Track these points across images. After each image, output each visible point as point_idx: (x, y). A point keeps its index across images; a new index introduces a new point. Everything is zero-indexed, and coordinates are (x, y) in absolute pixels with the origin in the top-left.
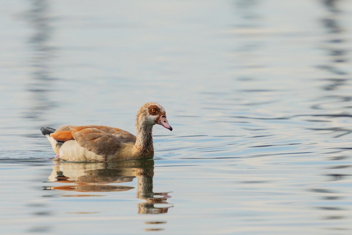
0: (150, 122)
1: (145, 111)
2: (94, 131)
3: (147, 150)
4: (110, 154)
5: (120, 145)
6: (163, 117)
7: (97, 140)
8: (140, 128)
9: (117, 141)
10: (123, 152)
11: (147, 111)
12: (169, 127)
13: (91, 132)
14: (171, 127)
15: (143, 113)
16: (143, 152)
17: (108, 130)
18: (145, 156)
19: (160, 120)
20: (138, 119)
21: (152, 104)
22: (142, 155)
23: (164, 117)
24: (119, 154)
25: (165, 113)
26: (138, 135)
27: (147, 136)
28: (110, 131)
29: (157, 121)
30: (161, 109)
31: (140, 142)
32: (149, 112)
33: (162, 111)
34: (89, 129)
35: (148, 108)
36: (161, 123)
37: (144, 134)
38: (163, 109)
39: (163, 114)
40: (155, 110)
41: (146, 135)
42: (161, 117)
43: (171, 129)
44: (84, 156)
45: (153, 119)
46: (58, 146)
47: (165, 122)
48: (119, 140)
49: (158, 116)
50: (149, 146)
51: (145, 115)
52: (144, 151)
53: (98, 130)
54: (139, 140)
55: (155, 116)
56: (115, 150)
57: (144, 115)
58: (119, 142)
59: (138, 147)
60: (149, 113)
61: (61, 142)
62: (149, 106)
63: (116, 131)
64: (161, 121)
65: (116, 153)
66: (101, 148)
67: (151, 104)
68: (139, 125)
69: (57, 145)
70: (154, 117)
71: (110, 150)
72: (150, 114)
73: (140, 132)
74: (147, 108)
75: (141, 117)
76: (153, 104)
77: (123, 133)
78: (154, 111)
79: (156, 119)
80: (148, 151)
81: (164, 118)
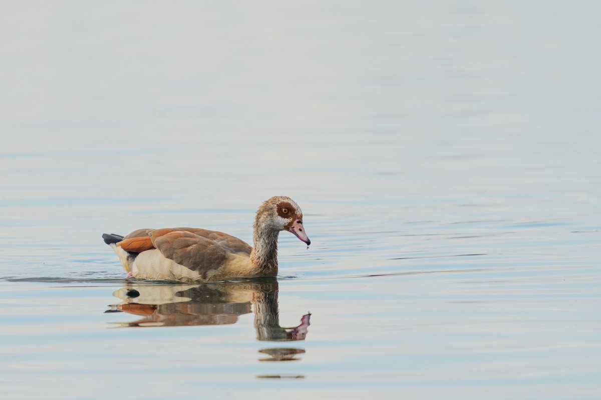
0: (278, 227)
1: (272, 209)
2: (187, 236)
3: (269, 265)
4: (211, 269)
5: (226, 256)
6: (298, 222)
7: (191, 247)
8: (260, 232)
9: (222, 249)
10: (231, 265)
11: (275, 210)
12: (307, 240)
13: (181, 237)
14: (309, 240)
15: (268, 211)
16: (263, 267)
17: (206, 234)
18: (265, 274)
19: (293, 227)
20: (258, 218)
21: (284, 201)
22: (261, 272)
23: (300, 222)
24: (224, 268)
25: (301, 216)
26: (257, 242)
27: (270, 245)
28: (211, 235)
29: (288, 227)
30: (297, 210)
31: (259, 252)
32: (278, 211)
33: (298, 213)
34: (178, 232)
35: (277, 205)
36: (293, 230)
37: (267, 242)
38: (299, 210)
39: (298, 218)
40: (287, 210)
41: (268, 243)
42: (295, 222)
43: (308, 243)
44: (171, 273)
45: (283, 223)
46: (130, 259)
47: (300, 230)
48: (224, 249)
49: (291, 220)
50: (272, 259)
51: (271, 215)
52: (265, 266)
53: (192, 234)
54: (257, 250)
55: (286, 219)
56: (219, 264)
57: (269, 215)
58: (225, 251)
59: (255, 260)
60: (277, 214)
61: (133, 253)
62: (280, 202)
63: (218, 236)
64: (294, 229)
65: (220, 268)
66: (198, 260)
67: (282, 201)
68: (259, 229)
69: (128, 257)
70: (286, 221)
71: (211, 263)
72: (279, 215)
73: (260, 238)
74: (275, 205)
75: (265, 216)
76: (286, 201)
77: (229, 239)
78: (285, 211)
79: (287, 224)
80: (271, 267)
81: (300, 224)
